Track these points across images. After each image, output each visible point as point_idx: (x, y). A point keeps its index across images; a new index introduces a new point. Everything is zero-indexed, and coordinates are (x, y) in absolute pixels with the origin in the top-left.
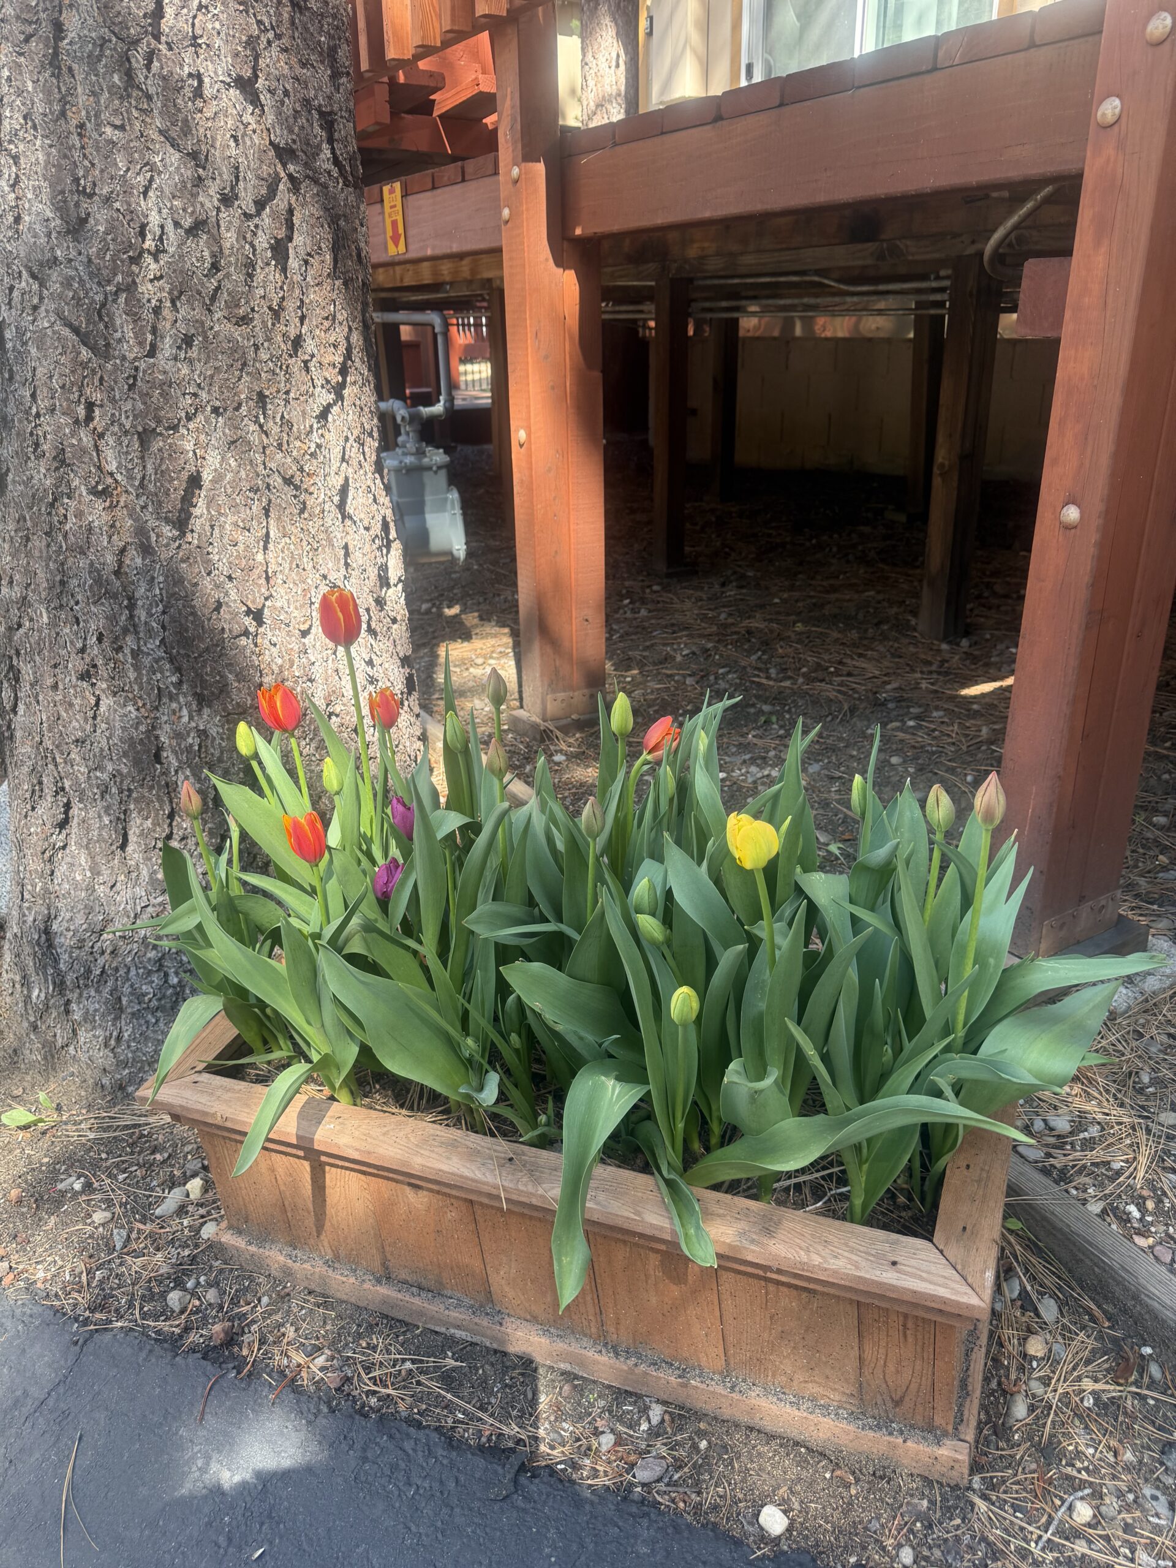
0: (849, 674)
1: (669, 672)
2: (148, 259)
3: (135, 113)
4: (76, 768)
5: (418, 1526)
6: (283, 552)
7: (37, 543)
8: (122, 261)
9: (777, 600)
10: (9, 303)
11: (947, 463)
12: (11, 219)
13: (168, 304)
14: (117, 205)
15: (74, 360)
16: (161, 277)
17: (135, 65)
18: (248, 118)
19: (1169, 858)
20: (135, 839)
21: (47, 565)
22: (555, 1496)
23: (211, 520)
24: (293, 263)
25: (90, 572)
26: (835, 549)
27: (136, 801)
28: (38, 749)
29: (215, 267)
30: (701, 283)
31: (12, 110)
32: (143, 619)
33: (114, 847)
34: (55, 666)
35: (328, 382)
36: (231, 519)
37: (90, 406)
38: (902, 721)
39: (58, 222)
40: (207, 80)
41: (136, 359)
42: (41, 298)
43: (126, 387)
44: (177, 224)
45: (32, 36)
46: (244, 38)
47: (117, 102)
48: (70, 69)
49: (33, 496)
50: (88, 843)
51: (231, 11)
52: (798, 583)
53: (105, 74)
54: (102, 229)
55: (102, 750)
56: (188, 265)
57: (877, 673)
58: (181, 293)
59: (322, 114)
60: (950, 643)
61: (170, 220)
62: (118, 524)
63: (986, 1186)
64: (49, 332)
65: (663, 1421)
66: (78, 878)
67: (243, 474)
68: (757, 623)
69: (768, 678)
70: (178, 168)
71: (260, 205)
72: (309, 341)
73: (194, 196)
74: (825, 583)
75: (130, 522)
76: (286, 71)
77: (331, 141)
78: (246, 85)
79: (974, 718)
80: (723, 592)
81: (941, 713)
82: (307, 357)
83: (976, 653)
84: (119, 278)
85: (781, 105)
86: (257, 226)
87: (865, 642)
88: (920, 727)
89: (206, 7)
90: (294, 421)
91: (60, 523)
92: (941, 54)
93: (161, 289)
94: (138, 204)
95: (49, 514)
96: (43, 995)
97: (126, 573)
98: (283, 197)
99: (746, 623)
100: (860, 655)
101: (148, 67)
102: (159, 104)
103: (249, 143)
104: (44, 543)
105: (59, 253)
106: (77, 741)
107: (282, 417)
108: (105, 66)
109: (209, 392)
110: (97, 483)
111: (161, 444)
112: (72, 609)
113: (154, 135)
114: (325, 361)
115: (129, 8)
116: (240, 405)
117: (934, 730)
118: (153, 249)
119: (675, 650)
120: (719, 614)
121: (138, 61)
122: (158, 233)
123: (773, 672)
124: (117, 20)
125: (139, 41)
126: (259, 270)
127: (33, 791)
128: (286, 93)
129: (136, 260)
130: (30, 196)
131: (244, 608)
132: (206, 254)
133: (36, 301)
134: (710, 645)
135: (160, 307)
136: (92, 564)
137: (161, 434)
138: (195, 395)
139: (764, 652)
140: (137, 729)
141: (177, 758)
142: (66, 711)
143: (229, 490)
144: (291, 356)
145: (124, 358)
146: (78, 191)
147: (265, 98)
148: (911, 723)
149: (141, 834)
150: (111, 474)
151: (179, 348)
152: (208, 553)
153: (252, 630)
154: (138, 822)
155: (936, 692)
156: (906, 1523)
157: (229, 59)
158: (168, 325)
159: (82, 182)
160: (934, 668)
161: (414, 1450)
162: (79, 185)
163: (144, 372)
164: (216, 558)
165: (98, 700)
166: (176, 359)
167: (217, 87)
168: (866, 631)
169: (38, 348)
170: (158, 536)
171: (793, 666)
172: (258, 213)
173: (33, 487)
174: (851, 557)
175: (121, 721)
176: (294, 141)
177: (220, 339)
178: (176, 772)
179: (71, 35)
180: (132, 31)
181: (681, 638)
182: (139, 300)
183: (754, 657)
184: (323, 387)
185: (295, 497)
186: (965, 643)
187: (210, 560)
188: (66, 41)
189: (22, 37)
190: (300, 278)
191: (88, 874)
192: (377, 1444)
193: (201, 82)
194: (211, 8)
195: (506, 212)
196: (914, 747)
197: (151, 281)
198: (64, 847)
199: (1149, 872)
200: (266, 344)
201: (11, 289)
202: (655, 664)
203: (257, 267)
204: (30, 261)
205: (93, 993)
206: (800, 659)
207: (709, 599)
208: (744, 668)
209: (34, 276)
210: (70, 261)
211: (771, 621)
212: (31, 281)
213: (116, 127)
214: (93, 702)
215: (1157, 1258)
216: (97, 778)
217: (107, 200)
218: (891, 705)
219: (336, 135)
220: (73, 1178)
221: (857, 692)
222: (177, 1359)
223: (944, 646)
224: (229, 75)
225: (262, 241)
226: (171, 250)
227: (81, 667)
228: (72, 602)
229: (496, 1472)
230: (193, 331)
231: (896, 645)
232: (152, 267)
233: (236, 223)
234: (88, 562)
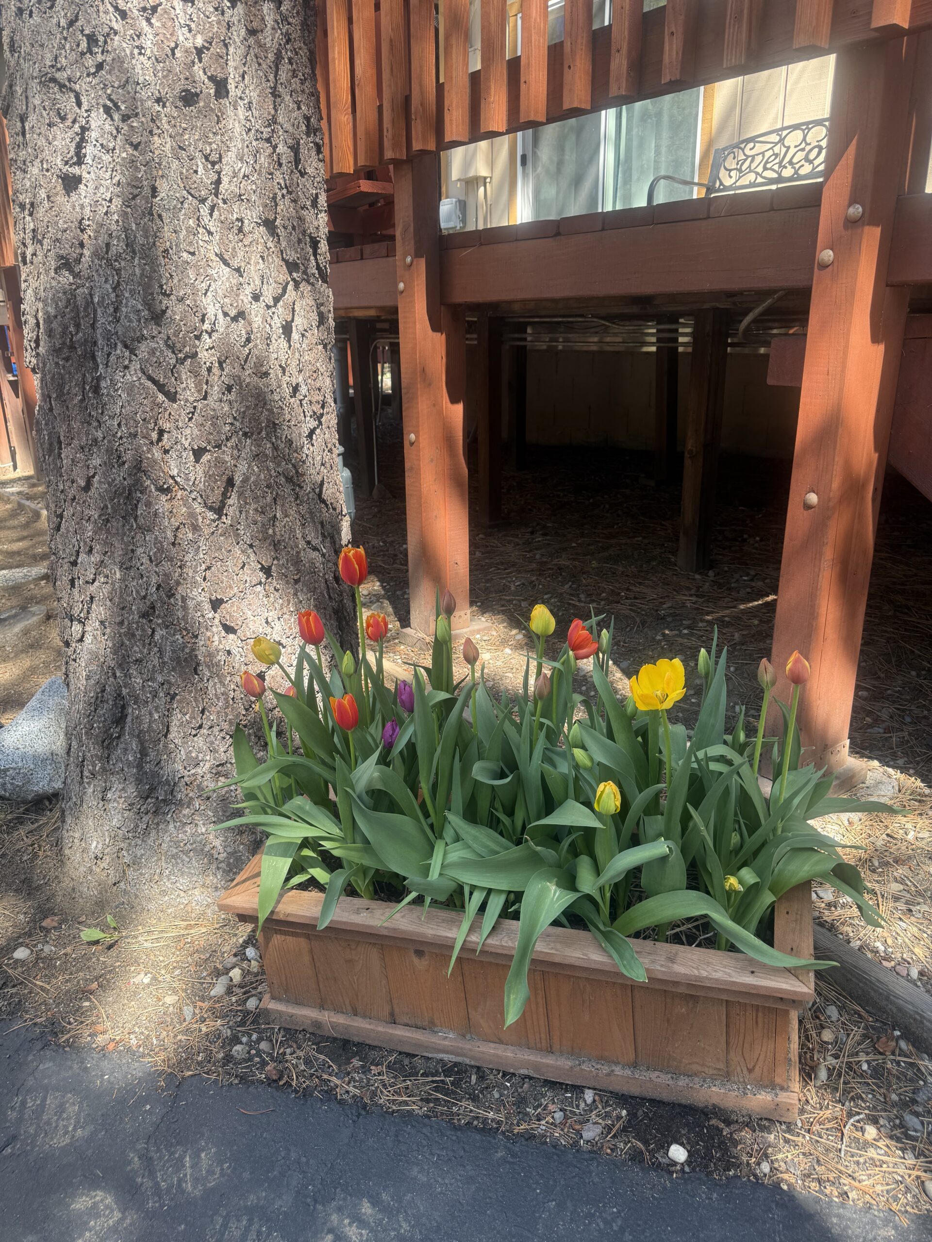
0: (635, 598)
1: (508, 598)
2: (205, 336)
3: (201, 243)
4: (133, 680)
5: (443, 1179)
6: (285, 527)
7: (115, 524)
8: (190, 338)
9: (574, 545)
10: (107, 364)
11: (694, 449)
12: (112, 310)
13: (217, 365)
14: (188, 302)
15: (154, 402)
16: (213, 347)
17: (202, 212)
18: (270, 244)
19: (873, 719)
20: (176, 729)
21: (122, 539)
22: (532, 1153)
23: (240, 507)
24: (295, 336)
25: (155, 544)
26: (607, 506)
27: (179, 702)
28: (102, 667)
29: (248, 340)
30: (510, 320)
31: (119, 241)
32: (190, 575)
33: (160, 735)
34: (123, 608)
35: (315, 413)
36: (253, 506)
37: (161, 432)
38: (678, 630)
39: (146, 312)
40: (246, 221)
41: (195, 401)
42: (130, 361)
43: (187, 419)
44: (226, 314)
45: (137, 195)
46: (271, 195)
47: (192, 237)
48: (160, 216)
49: (116, 491)
50: (139, 733)
51: (263, 179)
52: (586, 532)
53: (183, 220)
54: (178, 317)
55: (154, 666)
56: (232, 340)
57: (655, 596)
58: (227, 358)
59: (311, 238)
60: (700, 574)
61: (220, 311)
62: (175, 511)
63: (801, 923)
64: (137, 383)
65: (594, 1101)
66: (131, 759)
67: (262, 476)
68: (563, 561)
69: (580, 601)
70: (228, 278)
71: (277, 300)
72: (303, 387)
73: (238, 295)
74: (604, 532)
75: (185, 509)
76: (294, 214)
77: (315, 254)
78: (269, 225)
79: (727, 627)
80: (533, 539)
81: (705, 624)
82: (302, 397)
83: (721, 581)
84: (187, 349)
85: (603, 230)
86: (273, 313)
87: (642, 574)
88: (691, 634)
89: (248, 177)
90: (294, 440)
91: (132, 509)
92: (712, 209)
93: (213, 355)
94: (201, 301)
95: (125, 504)
96: (100, 846)
97: (180, 544)
98: (291, 294)
99: (555, 561)
100: (640, 584)
101: (211, 215)
102: (218, 237)
103: (271, 260)
104: (121, 524)
105: (145, 332)
106: (137, 660)
107: (286, 437)
108: (185, 215)
109: (242, 423)
110: (164, 483)
111: (209, 457)
112: (138, 569)
113: (214, 257)
114: (314, 400)
115: (202, 179)
116: (261, 430)
117: (702, 636)
118: (209, 330)
119: (509, 582)
120: (535, 555)
121: (204, 211)
122: (213, 319)
123: (582, 596)
124: (193, 186)
125: (207, 199)
126: (274, 341)
127: (97, 698)
128: (294, 228)
129: (198, 337)
130: (127, 295)
131: (260, 566)
132: (243, 332)
133: (127, 362)
134: (534, 578)
135: (211, 367)
136: (156, 538)
137: (209, 451)
138: (232, 424)
139: (573, 582)
140: (183, 651)
141: (209, 670)
142: (129, 640)
143: (253, 487)
144: (291, 397)
145: (187, 401)
146: (161, 293)
147: (281, 231)
148: (686, 631)
149: (181, 724)
150: (173, 477)
151: (223, 394)
152: (237, 530)
153: (263, 580)
154: (179, 716)
155: (697, 609)
156: (761, 1149)
157: (261, 209)
158: (216, 379)
159: (165, 287)
160: (693, 592)
161: (431, 1133)
162: (162, 289)
163: (201, 409)
164: (242, 532)
165: (153, 631)
166: (221, 401)
167: (252, 225)
168: (641, 566)
169: (128, 394)
170: (203, 518)
171: (595, 592)
172: (275, 305)
173: (116, 486)
174: (620, 512)
175: (172, 646)
176: (298, 258)
177: (250, 387)
178: (208, 680)
179: (162, 195)
180: (203, 193)
181: (511, 573)
182: (199, 363)
183: (567, 586)
184: (311, 417)
185: (293, 490)
186: (711, 573)
187: (239, 534)
188: (158, 198)
189: (131, 196)
190: (299, 345)
191: (139, 756)
192: (405, 1131)
193: (243, 222)
194: (250, 177)
195: (401, 286)
196: (690, 648)
197: (207, 350)
198: (119, 737)
199: (860, 729)
200: (278, 390)
201: (109, 354)
202: (496, 592)
203: (273, 339)
204: (125, 337)
205: (140, 842)
206: (599, 587)
207: (524, 544)
208: (561, 594)
209: (126, 346)
210: (153, 337)
211: (574, 559)
212: (124, 350)
213: (190, 253)
214: (150, 633)
215: (898, 974)
216: (150, 686)
217: (181, 300)
218: (669, 619)
219: (319, 251)
220: (142, 975)
221: (643, 610)
222: (250, 1089)
223: (697, 576)
224: (260, 218)
225: (277, 323)
226: (221, 330)
227: (143, 608)
228: (139, 564)
229: (489, 1142)
230: (233, 382)
231: (664, 576)
232: (207, 341)
233: (262, 311)
234: (153, 536)
